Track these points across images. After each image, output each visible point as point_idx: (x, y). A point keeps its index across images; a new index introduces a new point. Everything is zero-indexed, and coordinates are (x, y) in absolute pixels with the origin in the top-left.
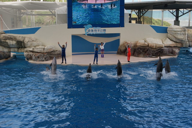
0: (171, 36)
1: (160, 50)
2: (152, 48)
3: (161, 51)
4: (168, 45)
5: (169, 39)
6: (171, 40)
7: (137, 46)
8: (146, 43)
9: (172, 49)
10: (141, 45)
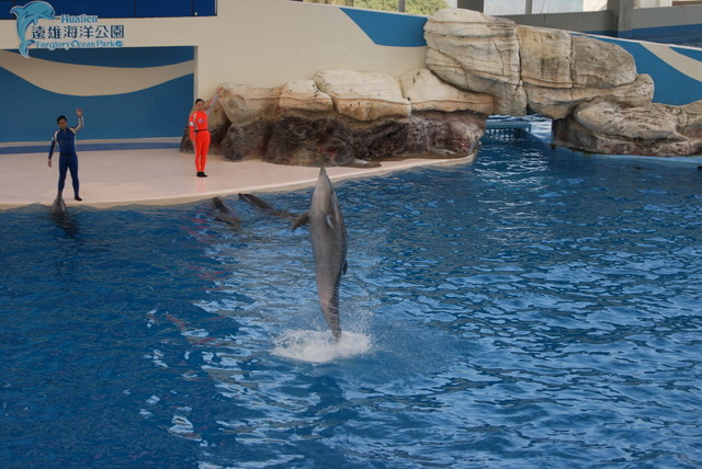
0: (439, 60)
1: (390, 130)
2: (351, 117)
3: (394, 133)
4: (430, 106)
5: (433, 73)
6: (443, 81)
7: (279, 108)
8: (325, 97)
9: (449, 125)
10: (299, 106)
